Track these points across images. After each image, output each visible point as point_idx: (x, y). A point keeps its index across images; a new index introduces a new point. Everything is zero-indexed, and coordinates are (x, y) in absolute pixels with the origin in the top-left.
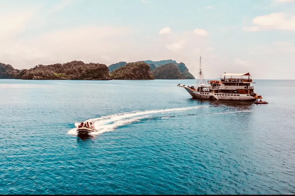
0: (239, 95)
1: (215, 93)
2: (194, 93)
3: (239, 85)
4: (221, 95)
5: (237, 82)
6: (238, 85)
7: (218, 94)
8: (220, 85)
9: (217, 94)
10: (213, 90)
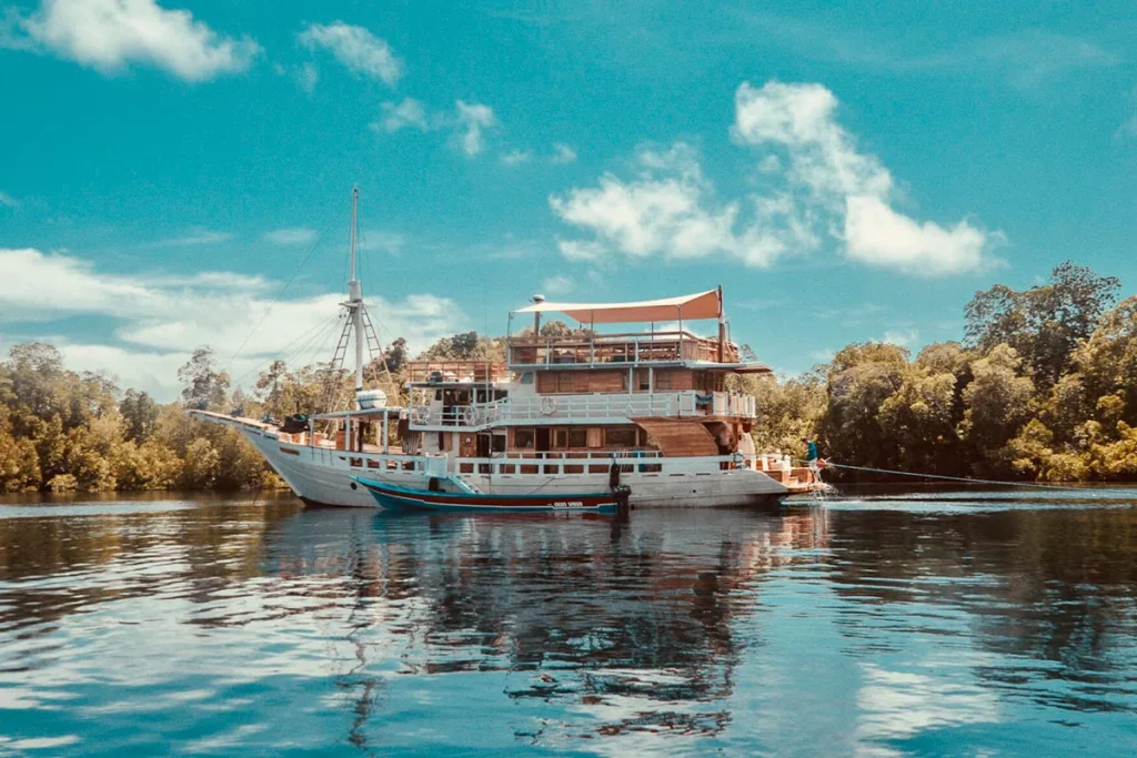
0: (658, 468)
1: (462, 455)
2: (303, 466)
3: (657, 388)
4: (509, 469)
5: (637, 363)
6: (644, 387)
7: (485, 461)
8: (501, 394)
9: (476, 461)
10: (451, 433)
